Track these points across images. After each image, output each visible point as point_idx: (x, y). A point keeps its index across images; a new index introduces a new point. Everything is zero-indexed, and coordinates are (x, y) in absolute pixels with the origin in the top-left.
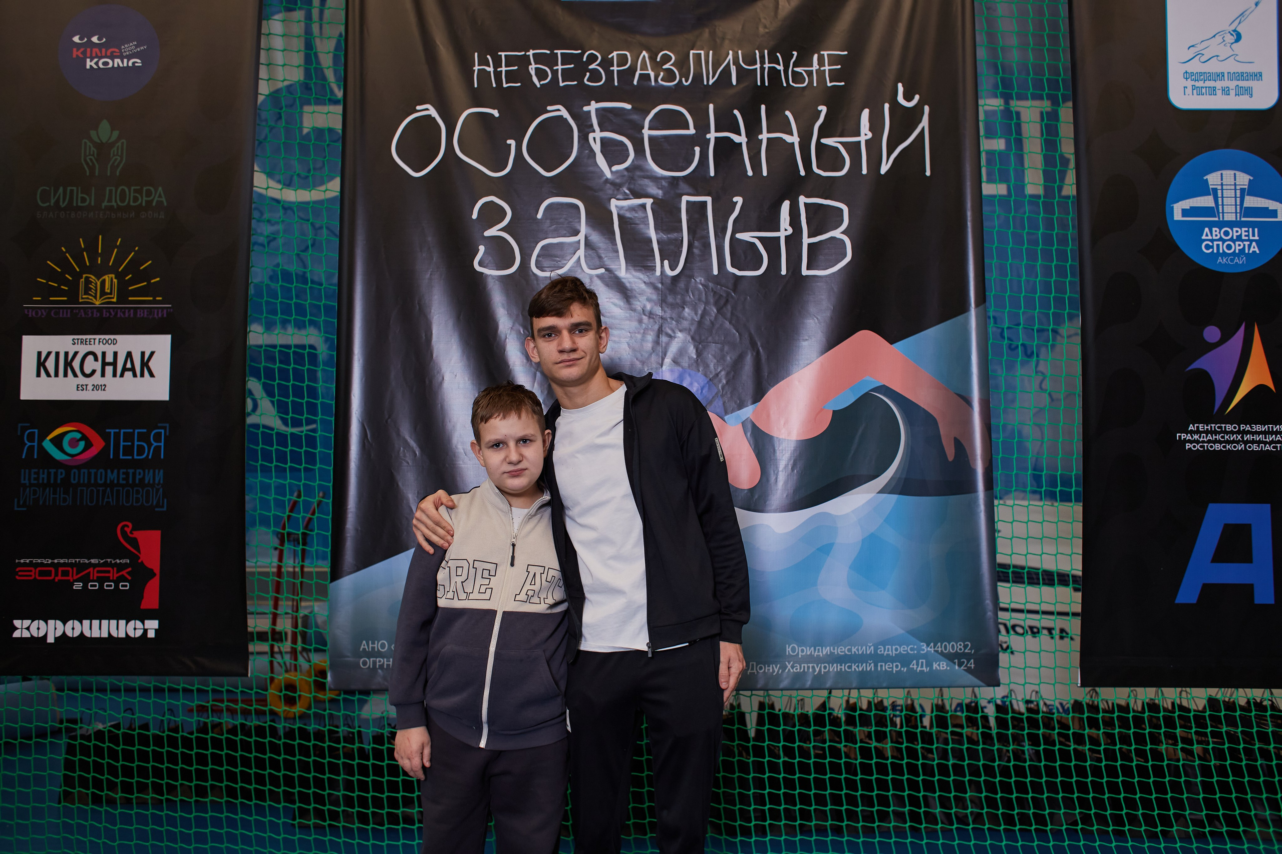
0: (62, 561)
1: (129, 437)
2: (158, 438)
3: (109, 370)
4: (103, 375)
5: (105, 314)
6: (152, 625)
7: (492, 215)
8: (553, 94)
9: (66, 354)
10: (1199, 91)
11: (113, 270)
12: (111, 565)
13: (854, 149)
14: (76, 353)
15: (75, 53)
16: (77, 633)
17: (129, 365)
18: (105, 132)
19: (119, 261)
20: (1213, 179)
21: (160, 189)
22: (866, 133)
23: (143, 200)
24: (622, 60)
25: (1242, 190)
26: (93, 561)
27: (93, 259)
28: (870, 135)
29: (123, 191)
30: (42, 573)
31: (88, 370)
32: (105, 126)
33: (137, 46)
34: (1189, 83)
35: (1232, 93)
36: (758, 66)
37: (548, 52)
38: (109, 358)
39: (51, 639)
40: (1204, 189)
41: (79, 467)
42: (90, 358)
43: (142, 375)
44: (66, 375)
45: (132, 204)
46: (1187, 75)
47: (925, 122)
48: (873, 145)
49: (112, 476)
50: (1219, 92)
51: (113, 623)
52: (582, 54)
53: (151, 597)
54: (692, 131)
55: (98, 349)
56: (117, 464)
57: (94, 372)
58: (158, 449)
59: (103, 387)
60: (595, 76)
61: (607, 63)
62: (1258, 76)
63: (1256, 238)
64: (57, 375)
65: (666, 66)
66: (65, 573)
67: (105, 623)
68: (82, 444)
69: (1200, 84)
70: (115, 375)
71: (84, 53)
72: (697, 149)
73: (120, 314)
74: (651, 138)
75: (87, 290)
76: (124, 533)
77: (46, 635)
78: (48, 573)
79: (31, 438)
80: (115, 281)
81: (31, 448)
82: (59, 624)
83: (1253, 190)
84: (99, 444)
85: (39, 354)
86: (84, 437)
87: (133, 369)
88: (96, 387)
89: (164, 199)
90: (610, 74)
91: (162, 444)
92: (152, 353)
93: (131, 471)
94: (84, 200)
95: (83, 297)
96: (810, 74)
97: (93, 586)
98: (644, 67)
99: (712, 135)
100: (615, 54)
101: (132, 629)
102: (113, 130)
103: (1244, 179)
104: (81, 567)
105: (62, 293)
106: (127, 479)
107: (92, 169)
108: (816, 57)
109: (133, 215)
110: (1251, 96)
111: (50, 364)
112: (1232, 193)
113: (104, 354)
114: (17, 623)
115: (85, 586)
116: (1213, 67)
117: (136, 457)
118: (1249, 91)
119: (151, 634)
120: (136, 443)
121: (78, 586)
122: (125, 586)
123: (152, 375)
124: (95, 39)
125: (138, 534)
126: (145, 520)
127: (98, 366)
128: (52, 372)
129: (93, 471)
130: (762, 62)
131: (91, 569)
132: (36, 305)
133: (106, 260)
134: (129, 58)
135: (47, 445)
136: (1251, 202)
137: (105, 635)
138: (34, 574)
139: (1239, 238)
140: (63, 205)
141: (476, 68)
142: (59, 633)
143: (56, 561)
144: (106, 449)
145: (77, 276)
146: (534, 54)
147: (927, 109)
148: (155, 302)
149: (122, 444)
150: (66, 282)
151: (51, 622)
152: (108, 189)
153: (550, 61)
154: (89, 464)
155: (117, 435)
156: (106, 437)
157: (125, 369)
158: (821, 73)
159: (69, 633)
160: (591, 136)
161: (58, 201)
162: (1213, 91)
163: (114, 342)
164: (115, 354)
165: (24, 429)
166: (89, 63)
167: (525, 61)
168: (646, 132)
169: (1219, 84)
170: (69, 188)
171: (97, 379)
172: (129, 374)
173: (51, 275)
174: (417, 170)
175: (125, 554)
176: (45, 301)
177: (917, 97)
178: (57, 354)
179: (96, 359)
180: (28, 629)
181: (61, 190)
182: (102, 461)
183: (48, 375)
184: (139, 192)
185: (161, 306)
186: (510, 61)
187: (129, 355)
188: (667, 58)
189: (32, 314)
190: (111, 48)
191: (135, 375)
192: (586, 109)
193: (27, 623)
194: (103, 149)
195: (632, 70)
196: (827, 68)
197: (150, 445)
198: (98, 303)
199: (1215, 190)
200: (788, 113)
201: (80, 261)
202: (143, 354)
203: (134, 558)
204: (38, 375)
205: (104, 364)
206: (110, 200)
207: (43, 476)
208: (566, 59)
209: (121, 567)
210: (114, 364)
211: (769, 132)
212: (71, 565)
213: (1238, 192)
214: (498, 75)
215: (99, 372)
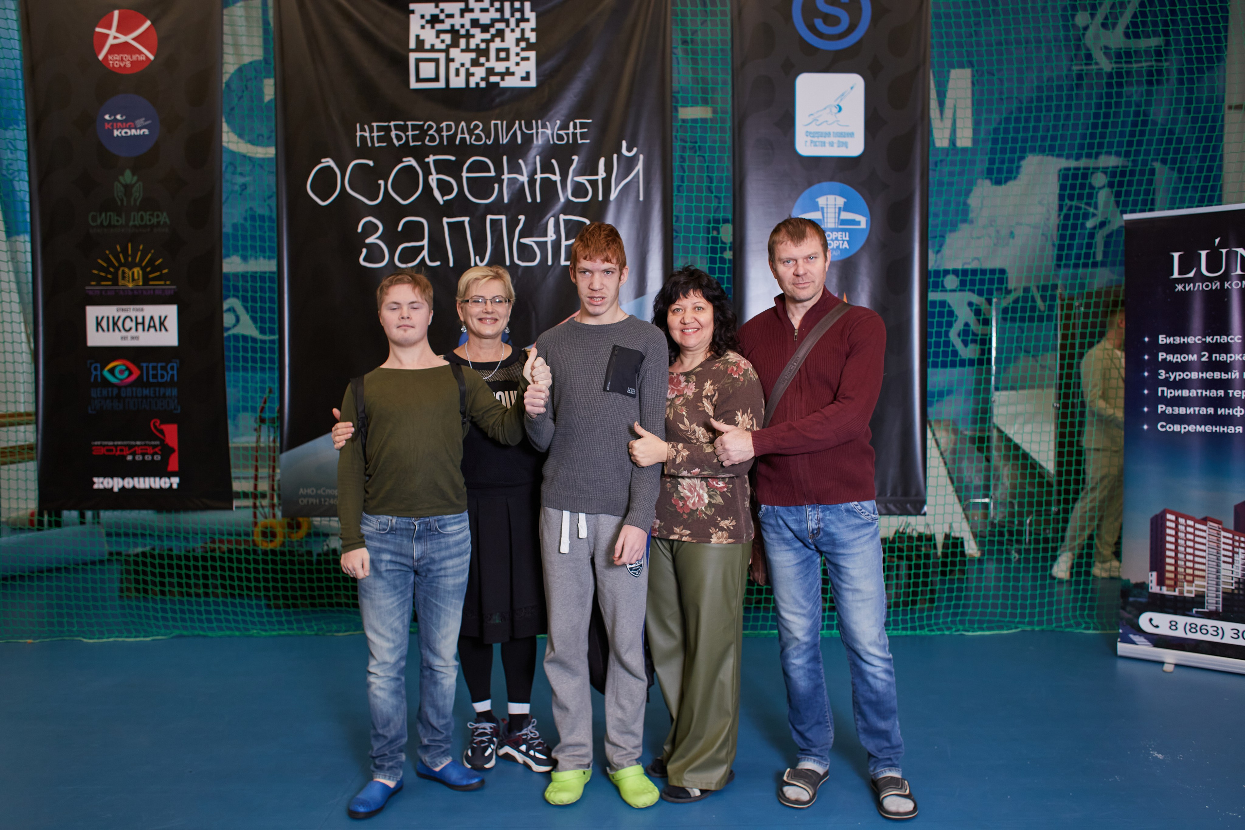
0: (119, 443)
1: (155, 368)
2: (172, 368)
3: (140, 327)
4: (137, 330)
5: (136, 293)
6: (175, 481)
7: (370, 229)
8: (406, 150)
9: (114, 318)
10: (814, 144)
11: (139, 265)
12: (148, 445)
13: (594, 183)
14: (119, 318)
15: (107, 126)
16: (131, 486)
17: (152, 324)
18: (128, 177)
19: (142, 259)
20: (822, 201)
21: (165, 214)
22: (602, 174)
23: (155, 221)
24: (449, 128)
25: (840, 208)
26: (138, 443)
27: (126, 258)
28: (604, 175)
29: (142, 216)
30: (108, 450)
31: (127, 327)
32: (128, 173)
33: (145, 121)
34: (809, 139)
35: (835, 145)
36: (534, 131)
37: (402, 123)
38: (140, 320)
39: (116, 489)
40: (816, 208)
41: (126, 387)
42: (128, 320)
43: (161, 330)
44: (114, 330)
45: (148, 223)
46: (808, 134)
47: (640, 167)
48: (607, 182)
49: (146, 392)
50: (827, 145)
51: (152, 479)
52: (424, 125)
53: (174, 463)
54: (493, 174)
55: (133, 314)
56: (148, 385)
57: (131, 329)
58: (172, 375)
59: (137, 338)
60: (432, 139)
61: (439, 130)
62: (851, 135)
63: (847, 238)
64: (108, 330)
65: (477, 132)
66: (122, 450)
67: (147, 479)
68: (126, 373)
69: (815, 139)
70: (144, 330)
71: (112, 126)
72: (496, 186)
73: (145, 293)
74: (468, 178)
75: (124, 278)
76: (155, 427)
77: (112, 488)
78: (112, 450)
79: (96, 369)
80: (141, 272)
81: (96, 376)
82: (120, 480)
83: (846, 208)
84: (136, 373)
85: (97, 318)
86: (128, 369)
87: (155, 327)
88: (133, 338)
89: (167, 220)
90: (441, 137)
91: (175, 372)
92: (166, 317)
93: (157, 389)
94: (118, 221)
95: (121, 282)
96: (567, 134)
97: (139, 458)
98: (463, 133)
99: (506, 176)
100: (444, 124)
101: (163, 483)
102: (133, 174)
103: (841, 201)
104: (131, 447)
105: (109, 280)
106: (155, 393)
107: (122, 201)
108: (571, 124)
109: (149, 230)
110: (847, 147)
111: (104, 324)
112: (833, 210)
113: (136, 318)
114: (95, 480)
115: (134, 458)
116: (824, 129)
117: (160, 380)
118: (845, 145)
119: (175, 486)
120: (160, 372)
121: (130, 458)
122: (158, 458)
123: (166, 330)
124: (119, 117)
125: (163, 427)
126: (168, 418)
127: (133, 325)
128: (105, 327)
129: (134, 389)
130: (537, 128)
131: (136, 448)
132: (93, 287)
133: (134, 258)
134: (141, 128)
135: (106, 373)
136: (845, 216)
137: (147, 486)
138: (103, 451)
139: (836, 239)
140: (105, 224)
141: (358, 134)
142: (120, 486)
143: (116, 443)
144: (141, 376)
145: (117, 269)
146: (395, 125)
147: (641, 157)
148: (165, 285)
149: (151, 372)
150: (110, 273)
151: (115, 479)
152: (132, 214)
153: (404, 129)
154: (132, 385)
155: (147, 367)
156: (141, 368)
157: (149, 327)
158: (574, 134)
159: (127, 486)
160: (430, 178)
161: (102, 223)
162: (823, 144)
163: (142, 310)
164: (143, 318)
165: (91, 364)
166: (116, 133)
167: (388, 129)
168: (465, 175)
169: (827, 140)
170: (108, 214)
171: (133, 333)
172: (152, 330)
173: (101, 268)
174: (324, 200)
175: (156, 438)
176: (98, 284)
177: (635, 150)
178: (108, 318)
179: (132, 320)
180: (102, 483)
181: (103, 215)
182: (139, 383)
183: (103, 330)
184: (152, 215)
185: (169, 287)
186: (380, 129)
187: (152, 318)
188: (477, 126)
189: (91, 293)
190: (129, 122)
191: (156, 330)
192: (427, 160)
193: (101, 479)
194: (128, 188)
195: (456, 133)
196: (578, 131)
197: (168, 373)
198: (131, 285)
199: (822, 208)
200: (554, 161)
201: (118, 260)
202: (160, 317)
203: (162, 441)
204: (97, 330)
205: (137, 324)
206: (134, 221)
207: (105, 392)
208: (414, 128)
209: (155, 446)
210: (143, 323)
211: (542, 172)
212: (125, 446)
213: (837, 210)
214: (372, 138)
215: (134, 329)
